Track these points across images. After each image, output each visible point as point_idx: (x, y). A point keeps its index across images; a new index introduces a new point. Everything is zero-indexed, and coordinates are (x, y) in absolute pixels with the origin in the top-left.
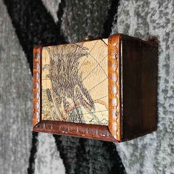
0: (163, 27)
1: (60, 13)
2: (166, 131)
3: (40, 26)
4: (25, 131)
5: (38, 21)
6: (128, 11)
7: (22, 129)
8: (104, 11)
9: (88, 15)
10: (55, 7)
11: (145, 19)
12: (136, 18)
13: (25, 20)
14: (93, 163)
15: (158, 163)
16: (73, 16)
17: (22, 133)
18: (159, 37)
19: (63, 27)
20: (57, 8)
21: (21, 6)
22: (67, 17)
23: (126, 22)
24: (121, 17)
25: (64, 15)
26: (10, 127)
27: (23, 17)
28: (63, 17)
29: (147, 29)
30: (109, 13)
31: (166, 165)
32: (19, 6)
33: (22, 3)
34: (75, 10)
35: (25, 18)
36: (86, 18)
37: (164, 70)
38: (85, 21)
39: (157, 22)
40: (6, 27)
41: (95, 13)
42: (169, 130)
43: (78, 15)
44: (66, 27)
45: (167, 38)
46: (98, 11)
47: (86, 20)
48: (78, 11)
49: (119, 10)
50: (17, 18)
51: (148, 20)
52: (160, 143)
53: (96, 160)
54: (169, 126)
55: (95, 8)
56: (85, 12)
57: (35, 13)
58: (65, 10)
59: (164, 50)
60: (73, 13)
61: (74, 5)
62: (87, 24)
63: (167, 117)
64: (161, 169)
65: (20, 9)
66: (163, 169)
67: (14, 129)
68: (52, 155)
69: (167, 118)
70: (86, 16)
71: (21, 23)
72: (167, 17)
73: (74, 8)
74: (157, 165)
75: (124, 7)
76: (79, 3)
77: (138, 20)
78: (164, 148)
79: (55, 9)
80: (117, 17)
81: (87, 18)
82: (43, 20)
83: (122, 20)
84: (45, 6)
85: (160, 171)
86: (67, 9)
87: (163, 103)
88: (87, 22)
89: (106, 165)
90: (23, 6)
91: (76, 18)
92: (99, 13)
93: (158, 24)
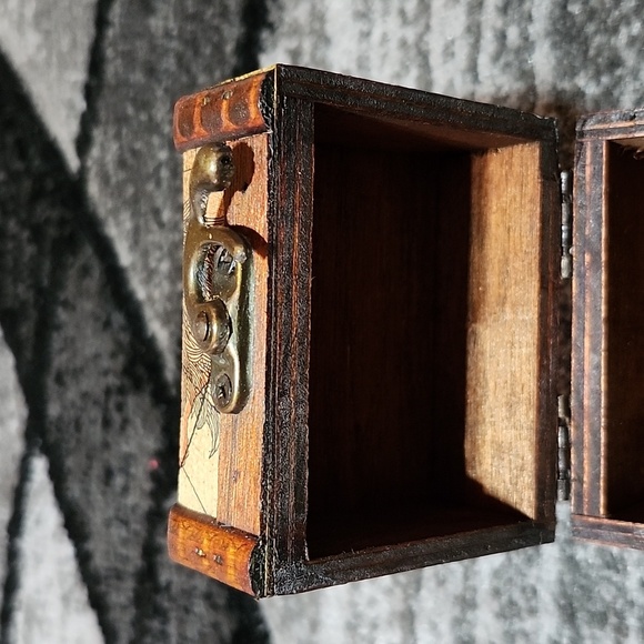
3: (27, 185)
9: (163, 155)
14: (181, 622)
15: (357, 616)
19: (93, 188)
22: (103, 158)
34: (126, 136)
36: (155, 164)
43: (135, 153)
44: (101, 191)
47: (158, 170)
48: (136, 139)
53: (187, 610)
56: (153, 144)
57: (9, 139)
58: (97, 134)
60: (121, 148)
61: (122, 120)
62: (158, 183)
68: (65, 599)
73: (124, 131)
76: (137, 117)
81: (160, 164)
82: (36, 162)
84: (42, 120)
86: (105, 133)
88: (158, 178)
89: (215, 626)
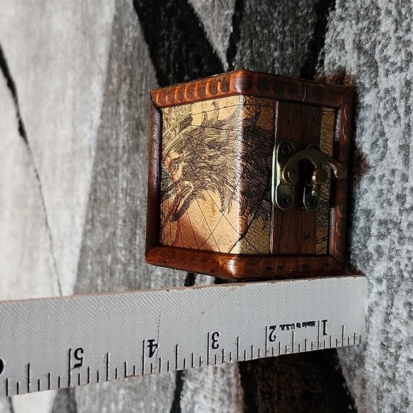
0: (401, 69)
1: (231, 53)
2: (403, 276)
4: (174, 280)
5: (196, 70)
6: (343, 40)
7: (170, 275)
8: (303, 45)
9: (276, 54)
10: (223, 41)
11: (372, 56)
12: (355, 55)
13: (177, 70)
16: (252, 56)
17: (169, 284)
18: (394, 89)
20: (226, 43)
21: (170, 44)
22: (242, 59)
23: (338, 64)
24: (331, 55)
25: (237, 57)
26: (151, 272)
27: (174, 65)
28: (235, 60)
29: (373, 75)
30: (310, 47)
31: (400, 343)
32: (167, 44)
33: (171, 38)
34: (255, 45)
35: (177, 65)
36: (272, 59)
37: (402, 155)
38: (270, 66)
39: (391, 60)
40: (146, 85)
41: (287, 50)
42: (406, 275)
43: (260, 55)
45: (408, 91)
46: (292, 46)
47: (273, 63)
48: (261, 46)
49: (327, 41)
50: (163, 67)
51: (377, 57)
52: (392, 300)
54: (407, 265)
55: (287, 39)
56: (270, 47)
57: (191, 55)
58: (239, 46)
59: (402, 116)
60: (251, 52)
61: (254, 35)
63: (404, 248)
64: (393, 350)
65: (170, 49)
66: (396, 352)
67: (157, 276)
69: (404, 251)
70: (271, 55)
71: (170, 76)
72: (409, 49)
73: (254, 41)
74: (386, 344)
75: (335, 34)
76: (262, 32)
77: (359, 58)
78: (397, 309)
79: (224, 46)
80: (323, 54)
81: (274, 60)
82: (205, 67)
83: (332, 60)
84: (210, 41)
85: (391, 354)
86: (243, 44)
87: (399, 221)
88: (273, 67)
90: (173, 42)
91: (257, 60)
92: (295, 48)
93: (393, 64)
